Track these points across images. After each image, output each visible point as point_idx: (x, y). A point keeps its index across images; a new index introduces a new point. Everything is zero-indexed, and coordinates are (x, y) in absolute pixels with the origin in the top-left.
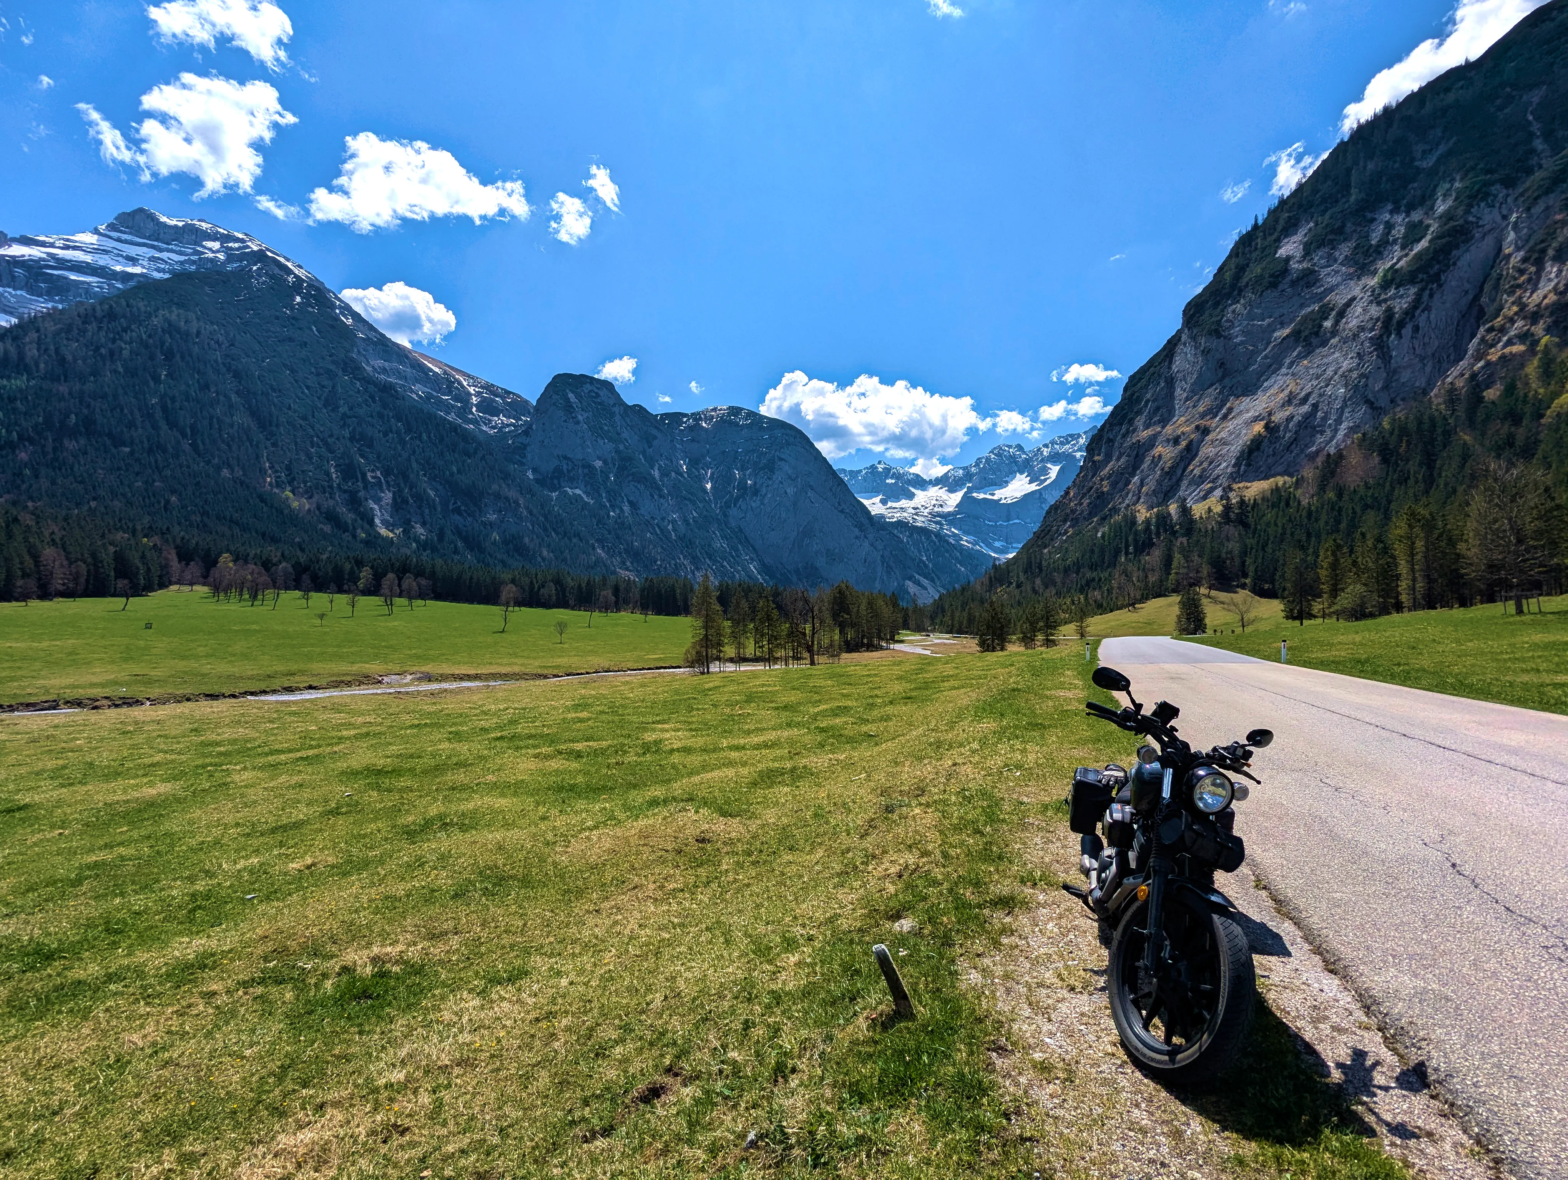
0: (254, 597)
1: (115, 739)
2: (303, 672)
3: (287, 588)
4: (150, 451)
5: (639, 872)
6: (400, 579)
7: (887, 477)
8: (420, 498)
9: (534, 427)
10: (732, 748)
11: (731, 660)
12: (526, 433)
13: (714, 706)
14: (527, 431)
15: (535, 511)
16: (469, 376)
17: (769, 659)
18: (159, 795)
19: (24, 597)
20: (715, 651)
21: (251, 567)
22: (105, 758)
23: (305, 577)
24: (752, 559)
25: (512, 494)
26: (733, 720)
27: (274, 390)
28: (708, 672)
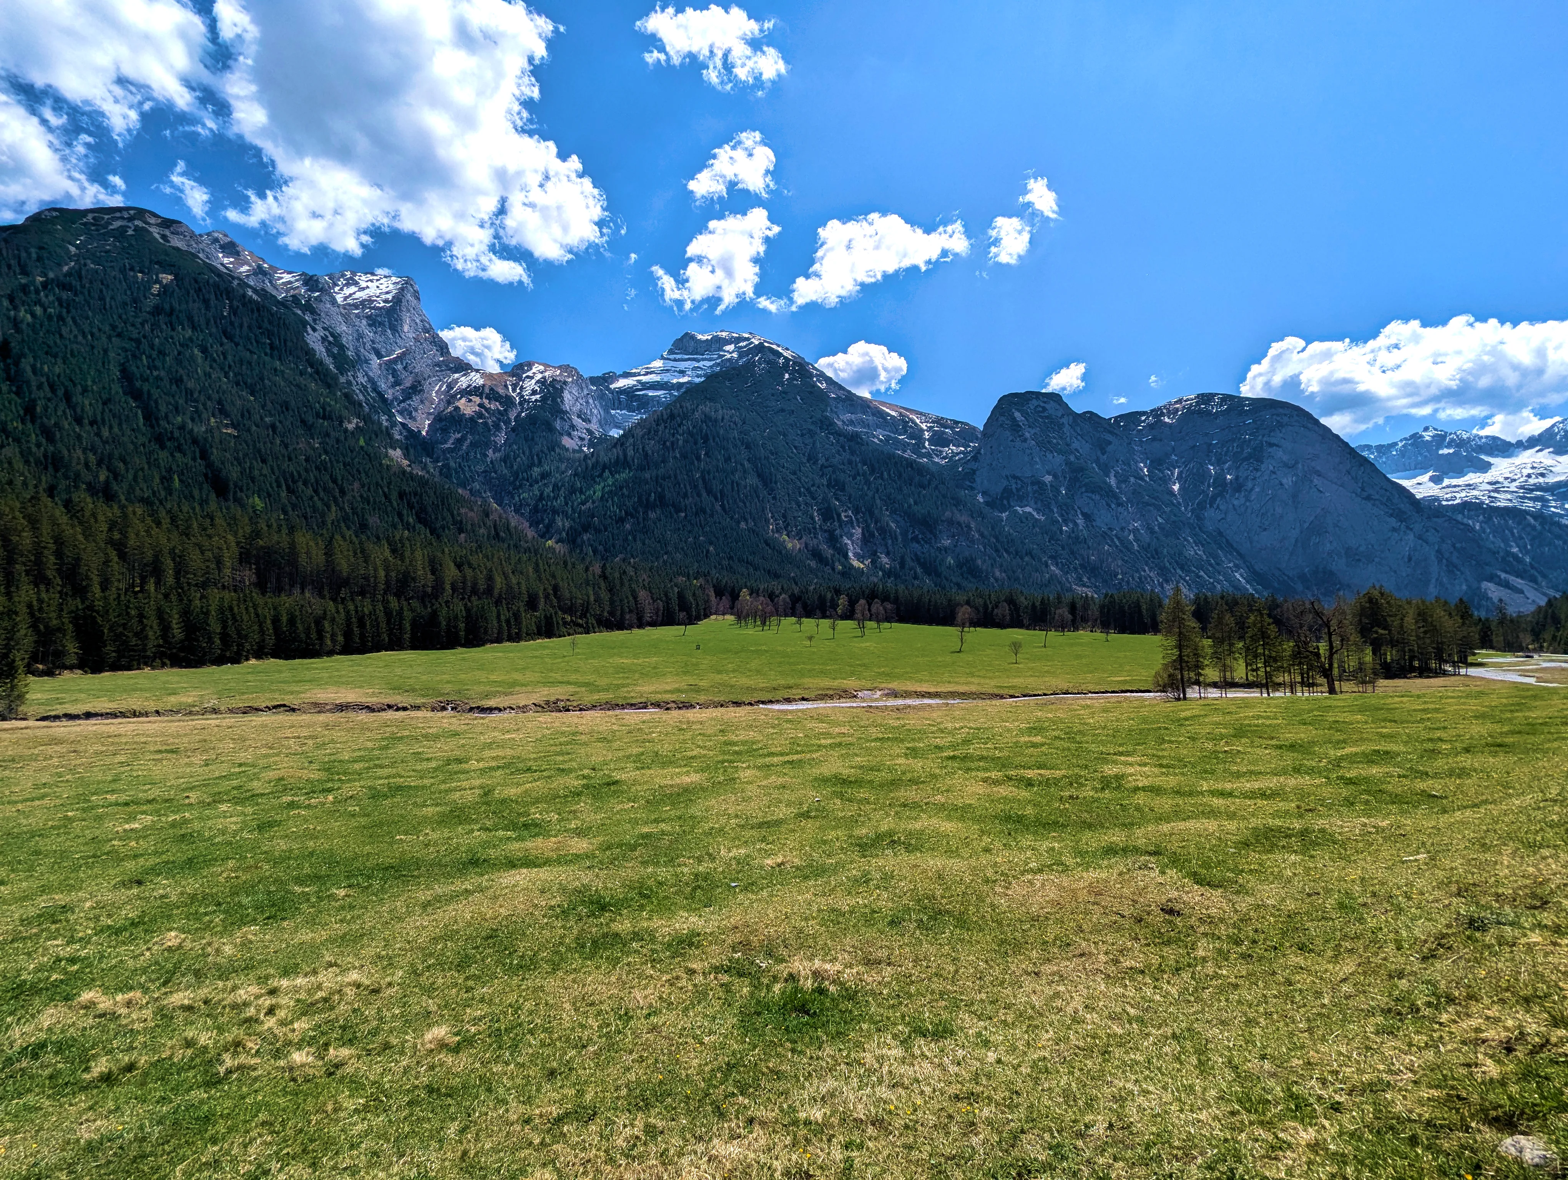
0: (764, 623)
1: (674, 734)
2: (797, 686)
3: (786, 615)
4: (697, 514)
5: (1088, 936)
6: (870, 605)
7: (1440, 446)
8: (883, 531)
9: (982, 451)
10: (1213, 793)
11: (1215, 685)
12: (975, 458)
13: (1193, 739)
14: (976, 456)
15: (986, 533)
16: (921, 414)
17: (1267, 684)
18: (692, 783)
19: (630, 627)
20: (1192, 675)
21: (762, 598)
22: (665, 749)
23: (799, 606)
24: (1236, 566)
25: (963, 518)
26: (1217, 758)
27: (772, 454)
28: (1185, 698)
